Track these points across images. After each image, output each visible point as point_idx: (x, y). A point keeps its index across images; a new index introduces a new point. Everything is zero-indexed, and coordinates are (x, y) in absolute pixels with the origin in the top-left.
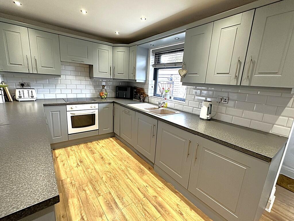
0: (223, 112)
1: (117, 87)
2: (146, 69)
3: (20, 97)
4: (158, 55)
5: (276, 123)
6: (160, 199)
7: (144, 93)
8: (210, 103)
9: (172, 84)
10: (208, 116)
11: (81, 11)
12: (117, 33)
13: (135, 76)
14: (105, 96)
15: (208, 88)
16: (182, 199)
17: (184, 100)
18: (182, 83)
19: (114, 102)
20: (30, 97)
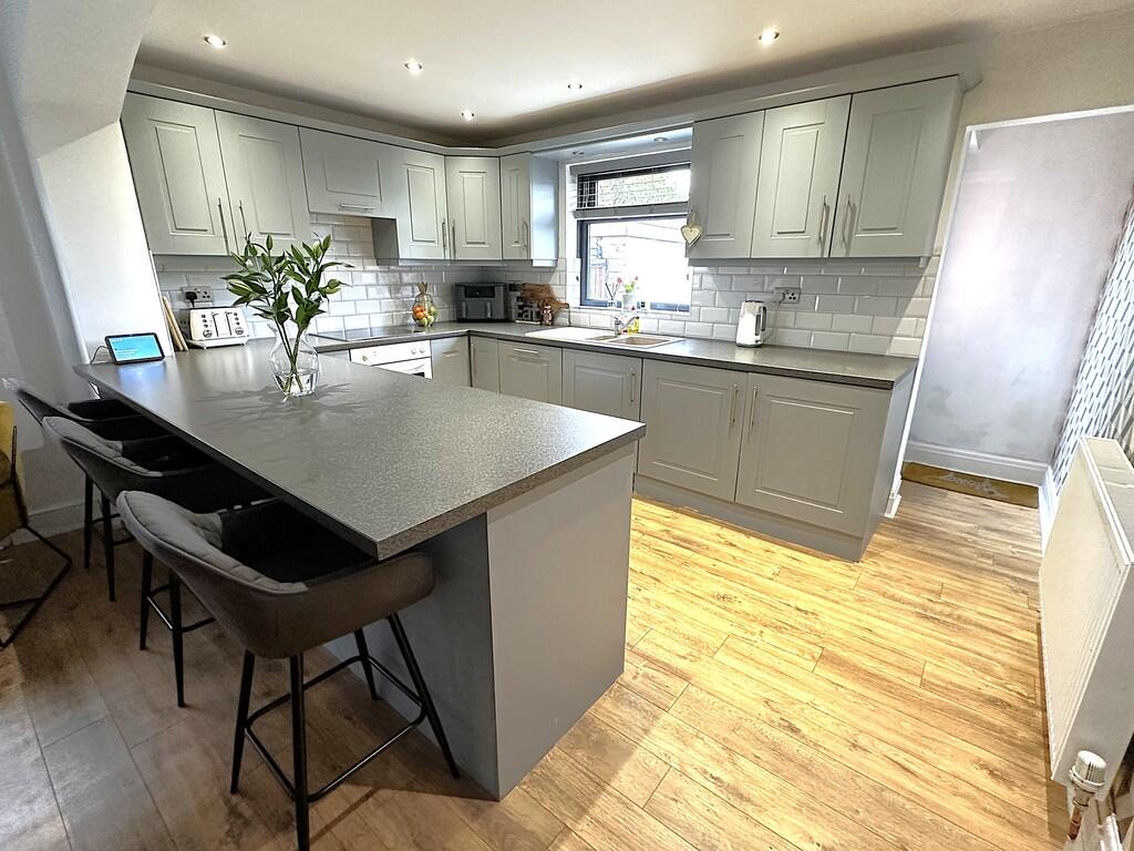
0: (787, 325)
1: (458, 285)
2: (556, 223)
3: (207, 335)
4: (587, 181)
5: (898, 332)
6: (677, 533)
7: (552, 300)
8: (761, 304)
9: (604, 268)
10: (758, 338)
11: (406, 65)
12: (468, 118)
13: (528, 247)
14: (432, 318)
15: (749, 270)
16: (723, 525)
17: (685, 309)
18: (687, 259)
19: (469, 334)
20: (234, 334)
